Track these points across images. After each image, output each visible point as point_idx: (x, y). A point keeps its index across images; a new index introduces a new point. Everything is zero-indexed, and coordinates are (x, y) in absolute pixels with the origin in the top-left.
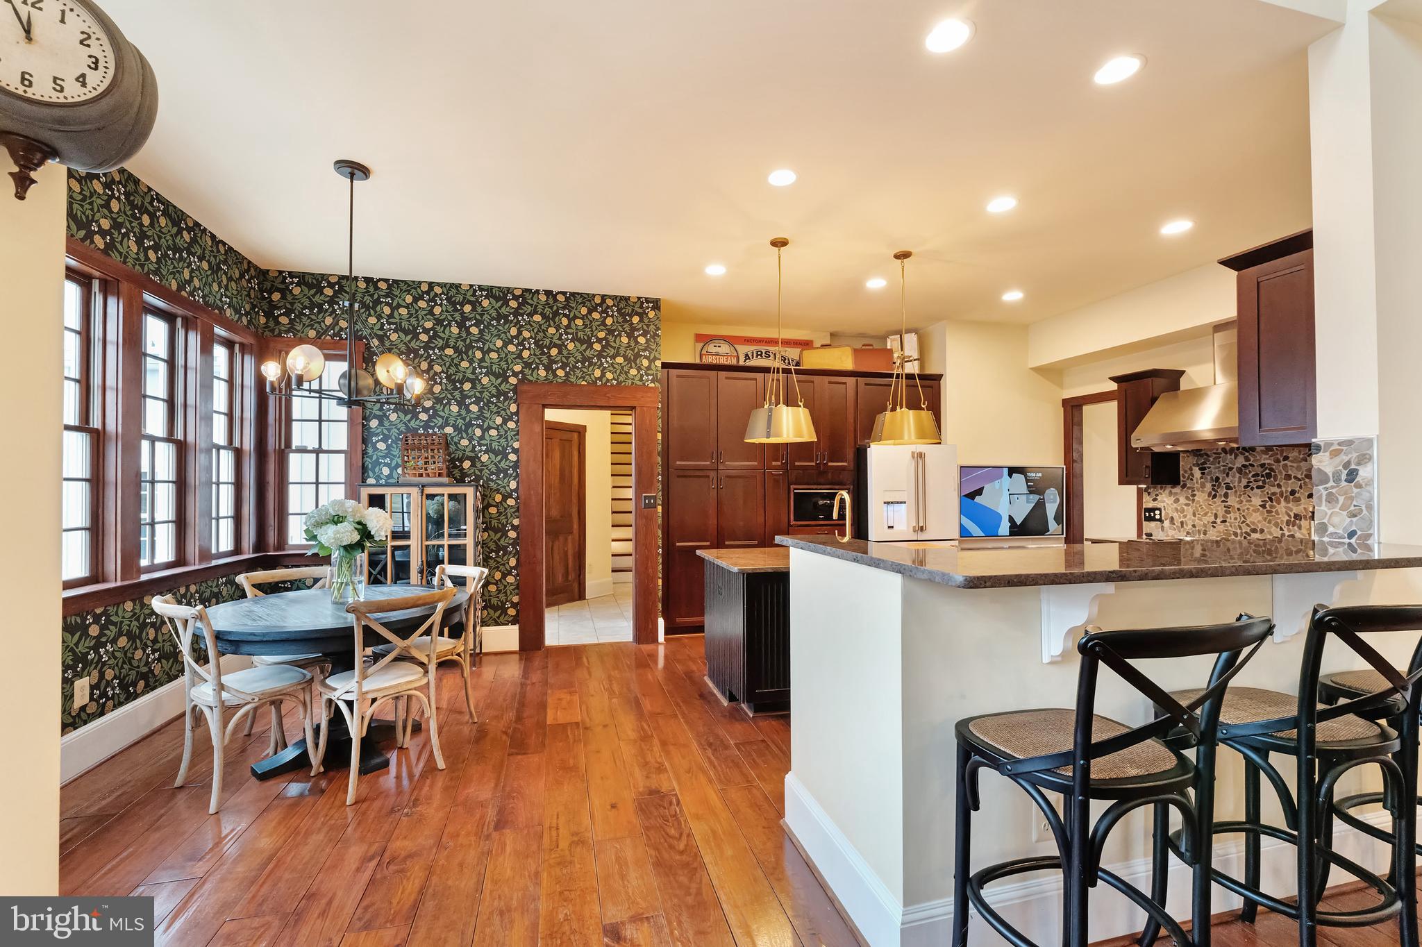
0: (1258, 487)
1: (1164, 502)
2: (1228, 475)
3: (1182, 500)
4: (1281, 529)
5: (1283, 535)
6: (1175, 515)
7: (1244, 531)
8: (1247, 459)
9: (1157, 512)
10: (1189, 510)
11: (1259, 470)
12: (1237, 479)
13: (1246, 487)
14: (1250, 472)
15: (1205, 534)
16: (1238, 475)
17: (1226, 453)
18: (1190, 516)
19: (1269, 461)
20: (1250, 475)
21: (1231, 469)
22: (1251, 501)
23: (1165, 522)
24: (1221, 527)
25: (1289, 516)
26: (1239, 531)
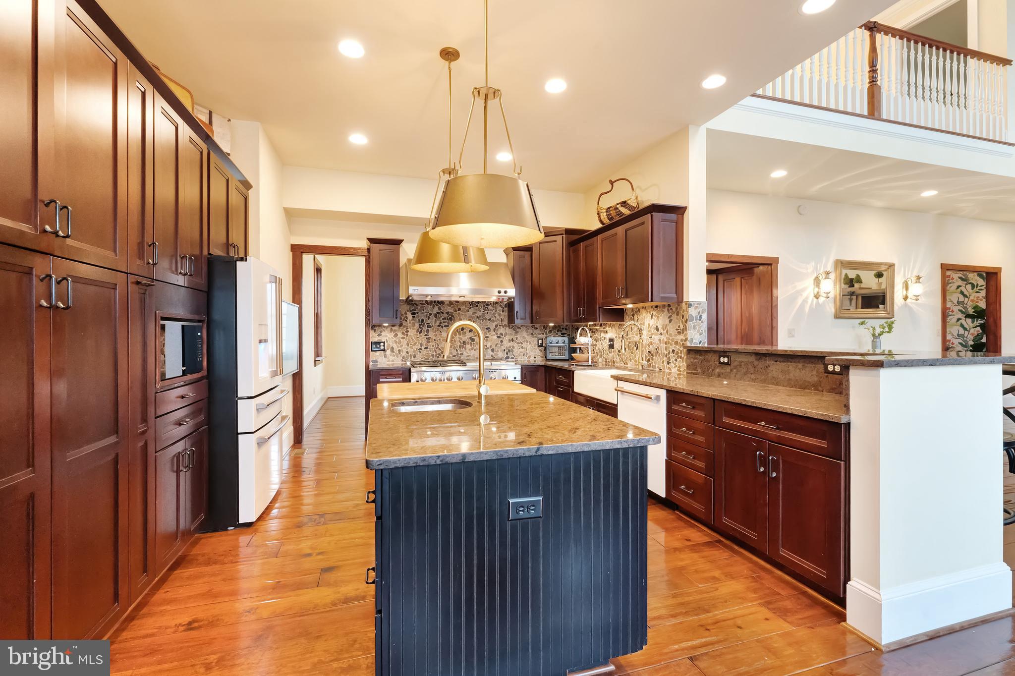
0: (445, 326)
1: (387, 336)
2: (429, 319)
3: (400, 335)
4: (457, 351)
5: (458, 353)
6: (395, 346)
7: (437, 353)
8: (440, 309)
9: (382, 344)
10: (404, 342)
11: (446, 316)
12: (434, 321)
13: (439, 326)
14: (441, 317)
15: (414, 357)
16: (434, 318)
17: (428, 304)
18: (405, 345)
19: (451, 311)
20: (441, 319)
21: (430, 314)
22: (441, 334)
23: (387, 351)
24: (424, 352)
25: (461, 343)
26: (435, 353)
